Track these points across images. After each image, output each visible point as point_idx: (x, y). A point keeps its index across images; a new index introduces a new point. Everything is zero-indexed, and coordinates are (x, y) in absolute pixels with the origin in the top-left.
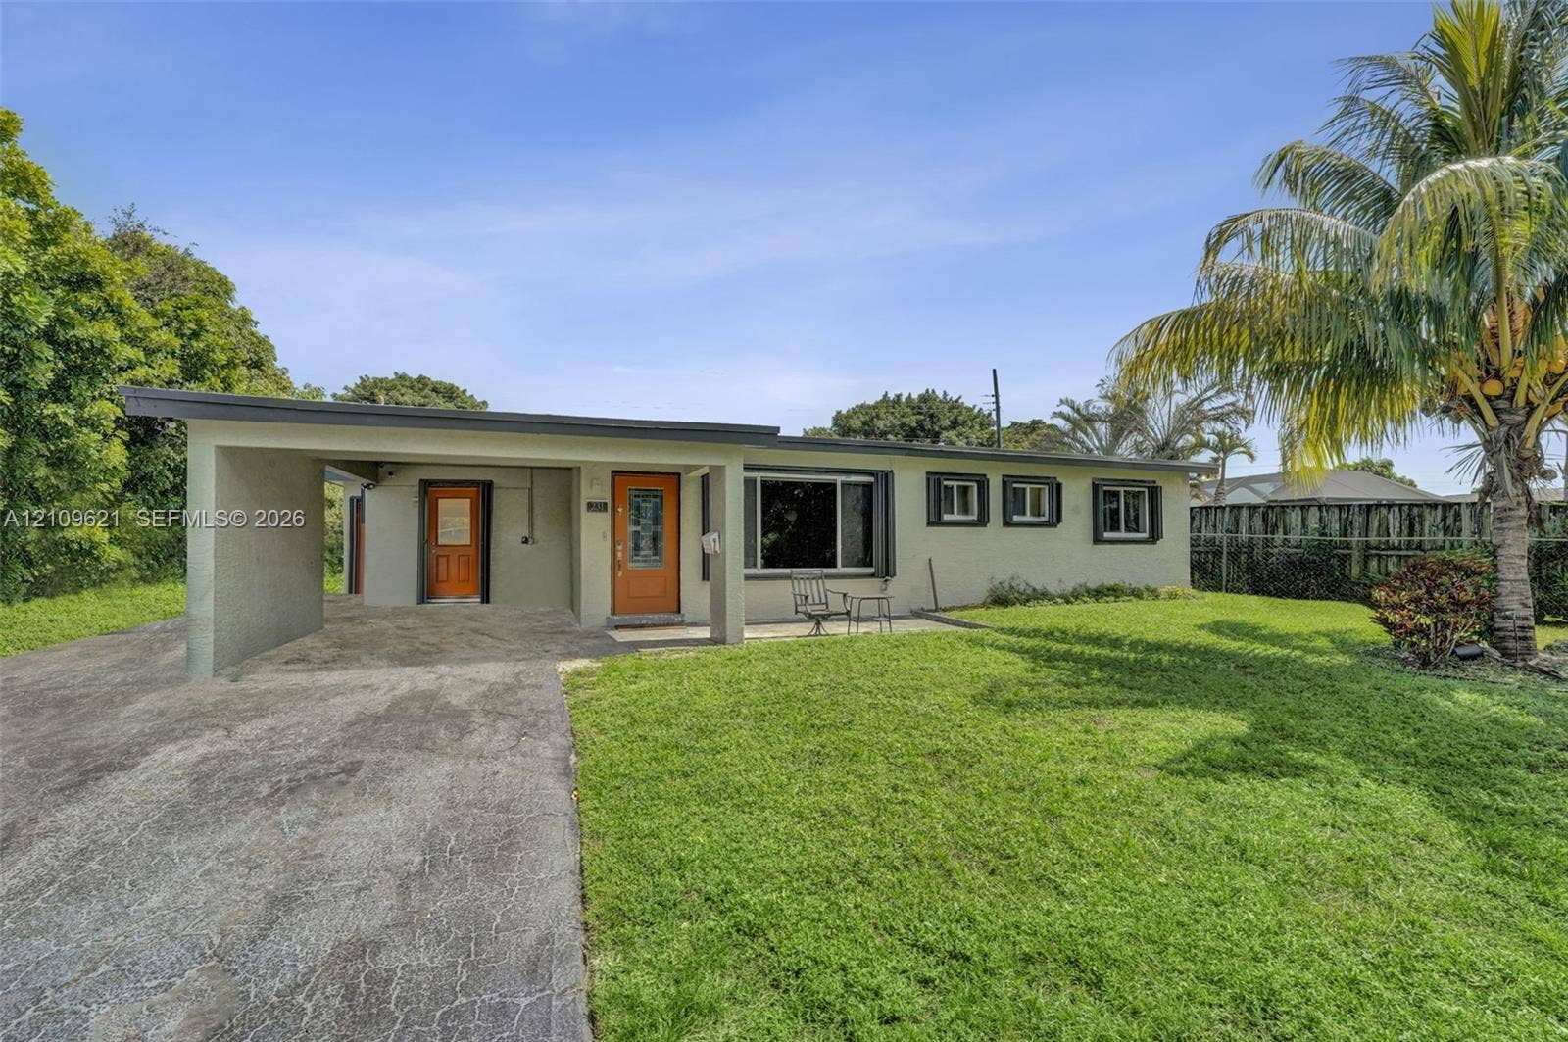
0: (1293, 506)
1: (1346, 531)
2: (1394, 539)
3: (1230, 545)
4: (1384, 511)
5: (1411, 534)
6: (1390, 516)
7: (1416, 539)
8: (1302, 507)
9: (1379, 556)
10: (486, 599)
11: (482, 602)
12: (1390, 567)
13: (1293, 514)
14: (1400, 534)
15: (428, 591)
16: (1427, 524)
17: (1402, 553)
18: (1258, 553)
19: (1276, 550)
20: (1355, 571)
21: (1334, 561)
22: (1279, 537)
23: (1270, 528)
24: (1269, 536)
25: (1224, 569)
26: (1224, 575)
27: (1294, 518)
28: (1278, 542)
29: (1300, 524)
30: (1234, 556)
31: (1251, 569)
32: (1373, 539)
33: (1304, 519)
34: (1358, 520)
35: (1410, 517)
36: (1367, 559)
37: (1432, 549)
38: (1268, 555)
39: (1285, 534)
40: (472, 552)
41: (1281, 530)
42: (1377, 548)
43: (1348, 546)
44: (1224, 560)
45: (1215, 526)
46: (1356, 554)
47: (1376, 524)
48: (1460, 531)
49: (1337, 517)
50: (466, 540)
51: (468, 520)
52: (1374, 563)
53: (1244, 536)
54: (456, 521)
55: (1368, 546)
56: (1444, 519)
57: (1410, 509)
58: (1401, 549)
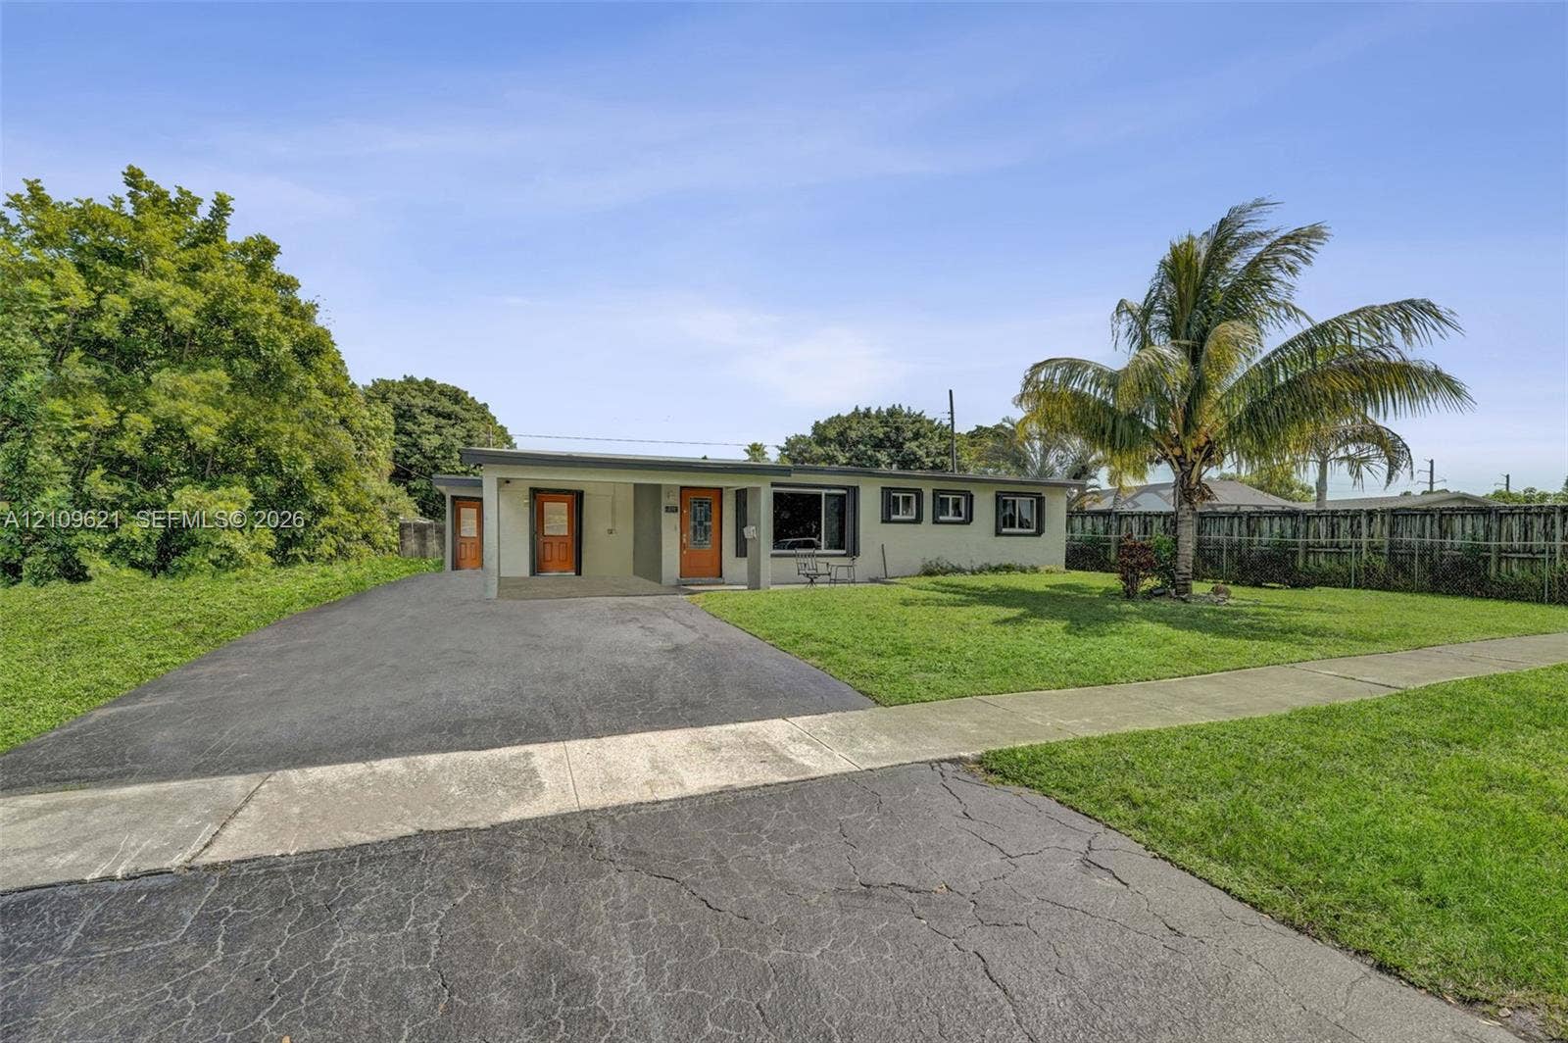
0: (1264, 516)
1: (1295, 534)
2: (1323, 540)
3: (1228, 544)
4: (1317, 519)
5: (1333, 537)
6: (1321, 523)
7: (1336, 540)
8: (1270, 518)
9: (1314, 552)
10: (579, 572)
11: (577, 575)
12: (1321, 560)
13: (1264, 522)
14: (1326, 537)
15: (537, 566)
16: (1342, 530)
17: (1329, 550)
18: (1244, 549)
19: (1255, 548)
20: (1301, 562)
21: (1288, 556)
22: (1256, 538)
23: (1251, 532)
24: (1251, 538)
25: (1224, 561)
26: (1225, 565)
27: (1265, 524)
28: (1256, 543)
29: (1268, 529)
30: (1230, 552)
31: (1240, 562)
32: (1311, 540)
33: (1271, 526)
34: (1302, 526)
35: (1332, 525)
36: (1307, 554)
37: (1344, 547)
38: (1250, 551)
39: (1260, 536)
40: (569, 541)
41: (1257, 534)
42: (1313, 547)
43: (1296, 545)
44: (1224, 555)
45: (1219, 531)
46: (1301, 551)
47: (1312, 530)
48: (1361, 535)
49: (1290, 523)
50: (565, 532)
51: (565, 518)
52: (1311, 557)
53: (1236, 538)
54: (557, 519)
55: (1308, 545)
56: (1351, 526)
57: (1332, 519)
58: (1327, 547)
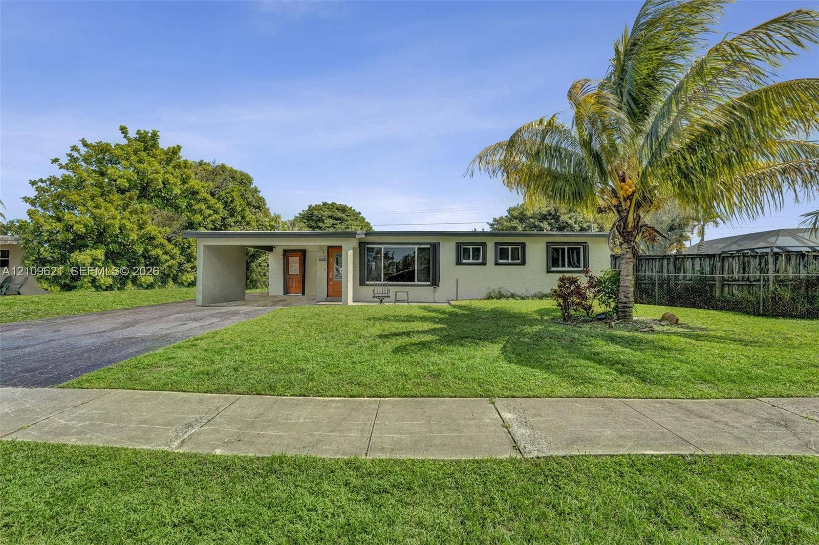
0: (688, 258)
1: (713, 271)
2: (736, 275)
3: (659, 279)
4: (731, 260)
5: (744, 273)
6: (734, 263)
7: (746, 275)
8: (692, 258)
9: (729, 285)
12: (734, 291)
13: (688, 262)
14: (738, 273)
16: (752, 267)
17: (739, 283)
18: (672, 283)
19: (680, 282)
20: (718, 293)
21: (707, 288)
22: (682, 274)
23: (677, 270)
24: (677, 274)
25: (657, 292)
26: (657, 295)
27: (688, 264)
28: (681, 278)
29: (691, 268)
30: (661, 285)
31: (669, 292)
32: (726, 275)
33: (693, 265)
34: (719, 265)
35: (744, 263)
36: (723, 286)
37: (754, 281)
38: (677, 285)
39: (684, 273)
41: (682, 271)
42: (728, 281)
43: (714, 280)
44: (657, 288)
45: (652, 269)
46: (718, 284)
47: (727, 267)
48: (768, 271)
49: (708, 263)
52: (726, 289)
53: (665, 274)
55: (723, 279)
56: (760, 264)
57: (743, 259)
58: (739, 281)
